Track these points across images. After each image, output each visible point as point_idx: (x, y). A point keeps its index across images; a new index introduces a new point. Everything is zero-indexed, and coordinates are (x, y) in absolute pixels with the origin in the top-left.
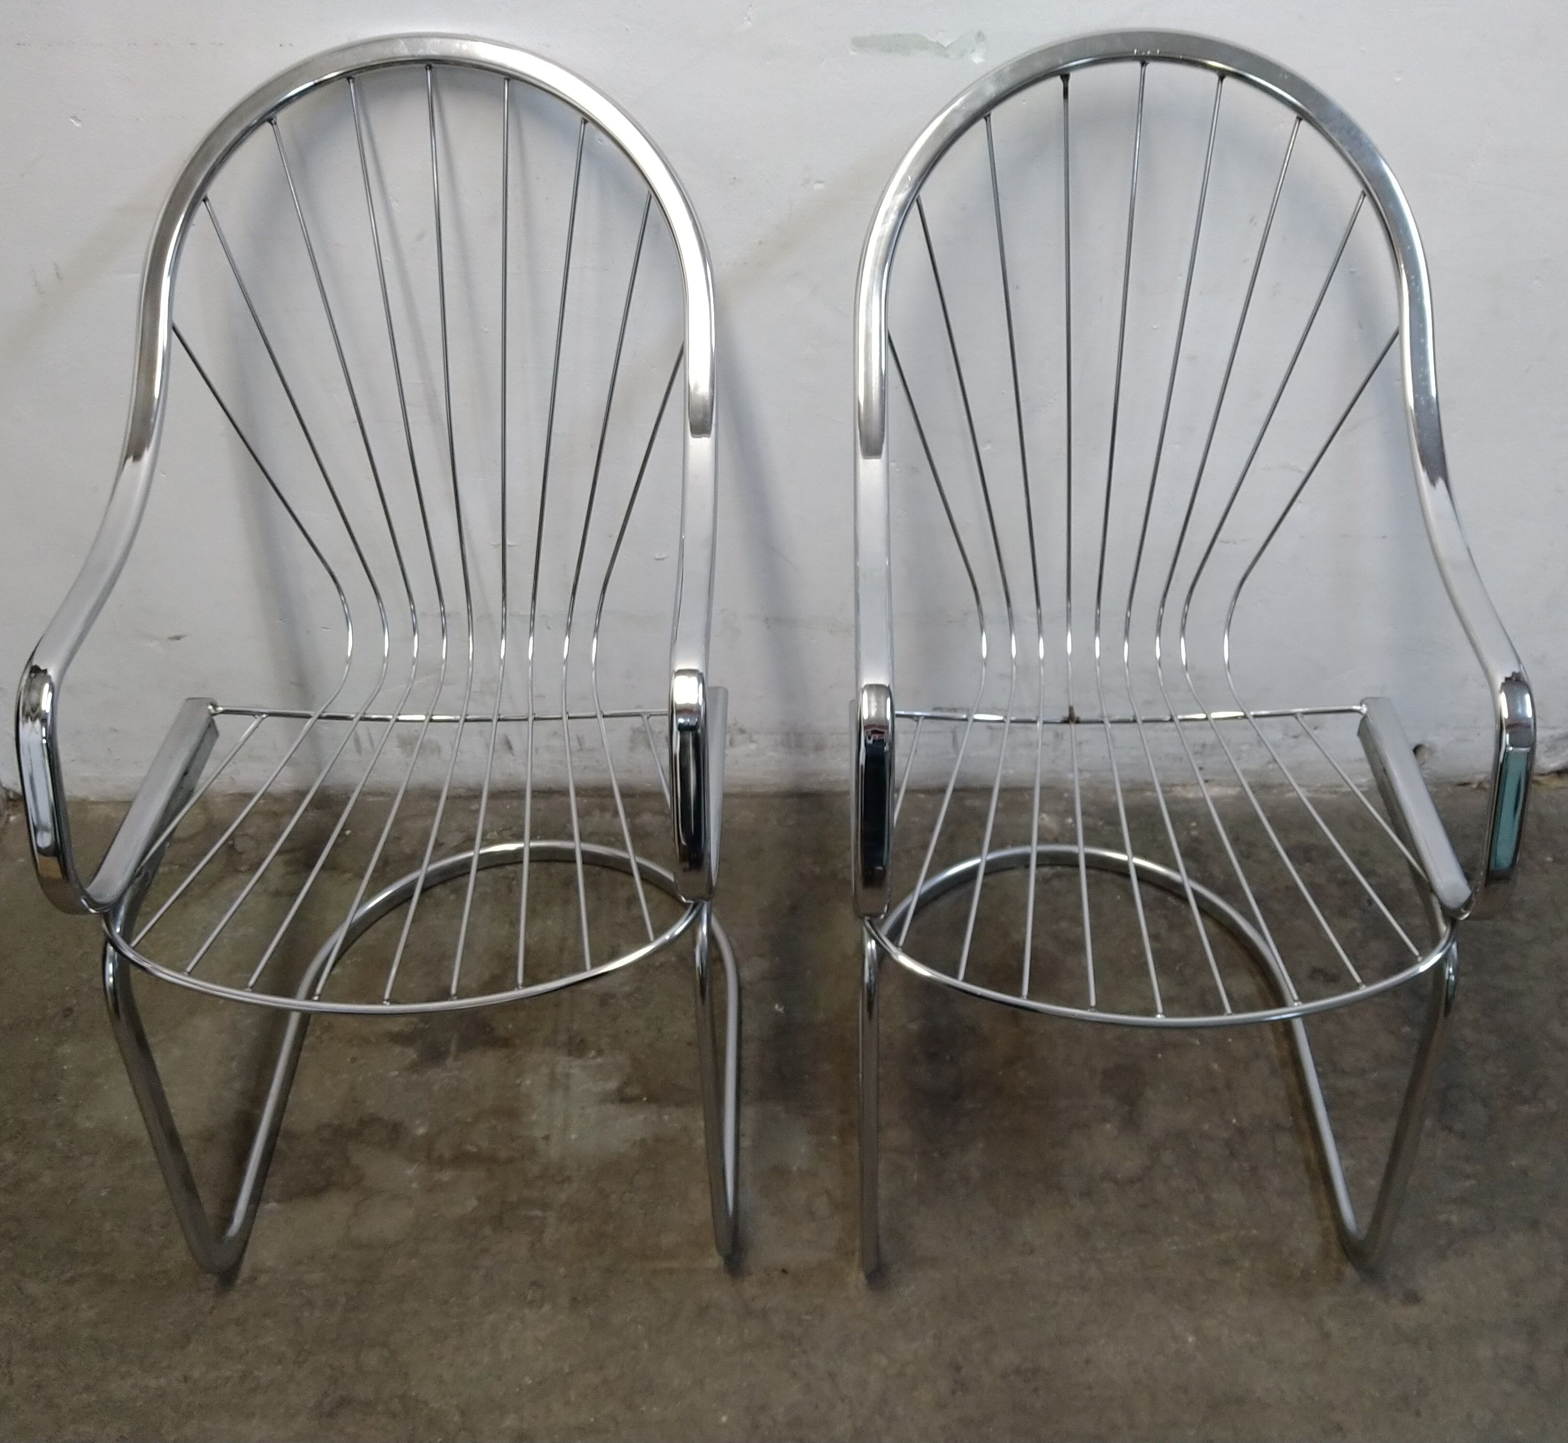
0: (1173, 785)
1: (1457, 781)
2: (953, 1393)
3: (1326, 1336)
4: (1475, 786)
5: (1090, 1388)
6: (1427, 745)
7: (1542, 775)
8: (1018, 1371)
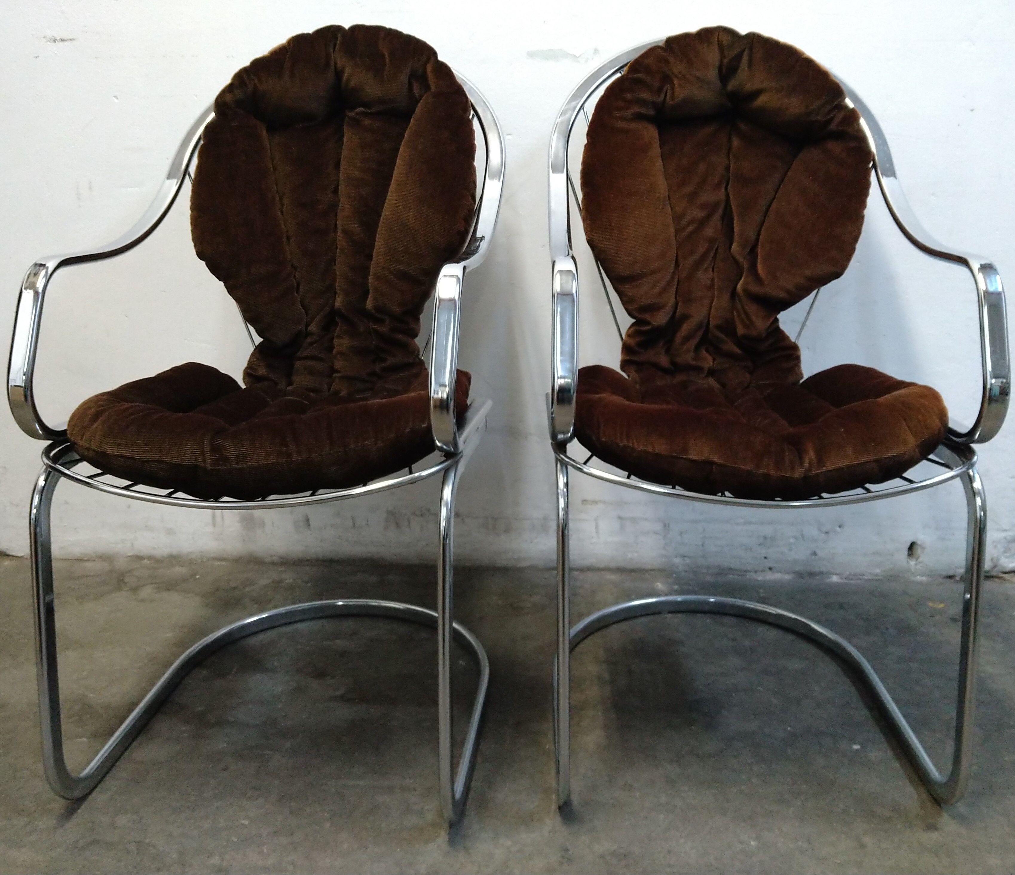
0: (747, 571)
1: (944, 573)
2: (561, 864)
3: (862, 846)
4: (958, 578)
5: (670, 866)
6: (919, 542)
7: (1005, 573)
8: (614, 854)
